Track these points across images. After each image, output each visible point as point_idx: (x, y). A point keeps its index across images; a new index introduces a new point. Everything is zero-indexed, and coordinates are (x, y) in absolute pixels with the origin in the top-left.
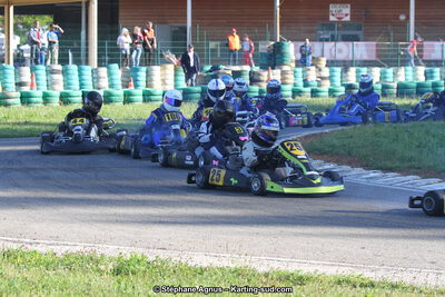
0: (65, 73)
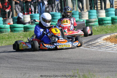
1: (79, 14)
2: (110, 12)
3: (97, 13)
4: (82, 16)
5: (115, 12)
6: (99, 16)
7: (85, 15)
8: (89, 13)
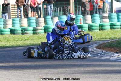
0: (110, 17)
1: (4, 21)
2: (31, 21)
3: (20, 21)
4: (6, 23)
5: (36, 21)
6: (22, 24)
7: (9, 23)
8: (12, 21)
